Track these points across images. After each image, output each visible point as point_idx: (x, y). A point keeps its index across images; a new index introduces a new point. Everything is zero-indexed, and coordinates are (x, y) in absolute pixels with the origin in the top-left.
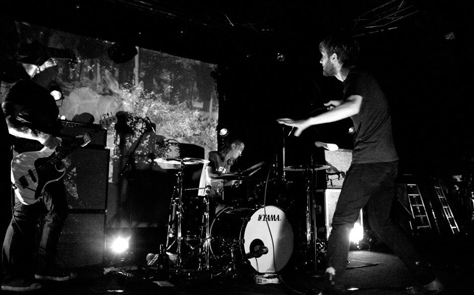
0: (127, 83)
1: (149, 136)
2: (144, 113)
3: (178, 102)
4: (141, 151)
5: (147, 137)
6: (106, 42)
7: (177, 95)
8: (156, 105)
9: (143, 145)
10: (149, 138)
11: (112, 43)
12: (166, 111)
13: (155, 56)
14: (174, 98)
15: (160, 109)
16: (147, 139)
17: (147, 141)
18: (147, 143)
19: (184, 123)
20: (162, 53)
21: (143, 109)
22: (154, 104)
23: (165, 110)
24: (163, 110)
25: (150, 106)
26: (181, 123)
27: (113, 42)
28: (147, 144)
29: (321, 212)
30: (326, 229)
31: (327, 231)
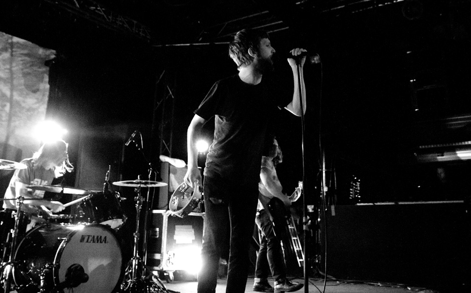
29: (158, 237)
30: (162, 256)
31: (162, 259)
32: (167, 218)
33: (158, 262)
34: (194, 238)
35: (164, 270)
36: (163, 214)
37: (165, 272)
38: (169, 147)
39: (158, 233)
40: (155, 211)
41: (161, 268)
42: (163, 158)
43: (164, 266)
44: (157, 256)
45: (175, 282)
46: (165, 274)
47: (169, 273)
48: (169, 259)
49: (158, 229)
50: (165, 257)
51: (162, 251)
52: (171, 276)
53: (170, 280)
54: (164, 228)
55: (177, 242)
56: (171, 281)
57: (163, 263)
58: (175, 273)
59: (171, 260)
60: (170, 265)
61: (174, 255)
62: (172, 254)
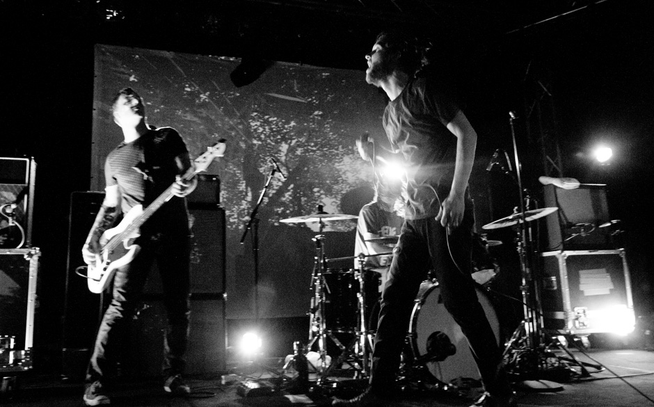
0: (255, 114)
1: (292, 186)
2: (282, 153)
3: (331, 133)
4: (282, 208)
5: (289, 188)
6: (223, 58)
7: (328, 123)
9: (284, 199)
10: (292, 189)
11: (231, 59)
12: (314, 149)
13: (292, 71)
14: (325, 128)
15: (305, 146)
16: (289, 191)
17: (290, 193)
18: (290, 196)
19: (342, 163)
20: (302, 65)
21: (280, 148)
22: (296, 140)
23: (312, 147)
24: (309, 147)
25: (291, 143)
26: (337, 164)
27: (232, 57)
28: (291, 198)
29: (555, 288)
30: (566, 314)
31: (567, 318)
32: (565, 261)
33: (562, 324)
34: (612, 287)
35: (572, 333)
36: (558, 257)
37: (574, 336)
38: (556, 163)
39: (555, 283)
40: (546, 254)
41: (568, 331)
42: (544, 180)
43: (571, 327)
44: (560, 315)
45: (593, 349)
46: (576, 340)
47: (580, 338)
48: (577, 319)
49: (554, 278)
50: (572, 315)
51: (565, 308)
52: (585, 340)
53: (584, 347)
54: (562, 276)
55: (586, 294)
56: (587, 348)
57: (570, 325)
58: (591, 337)
59: (581, 320)
60: (580, 326)
61: (584, 312)
62: (581, 311)
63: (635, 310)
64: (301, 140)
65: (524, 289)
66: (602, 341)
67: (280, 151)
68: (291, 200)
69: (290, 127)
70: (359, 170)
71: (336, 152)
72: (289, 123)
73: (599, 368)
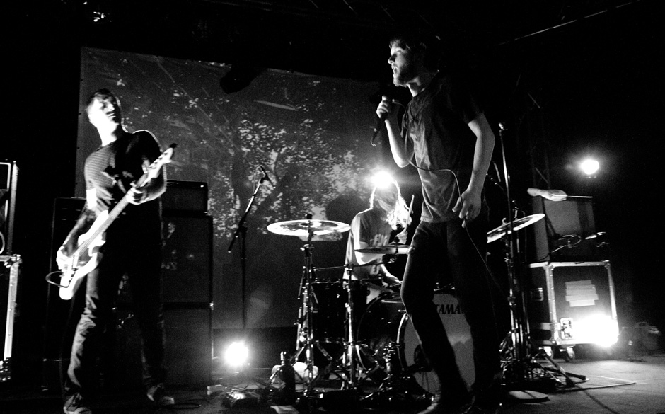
0: (245, 121)
1: (281, 194)
2: (271, 161)
3: (321, 142)
4: (271, 217)
5: (278, 197)
6: (213, 64)
7: (318, 131)
8: (288, 149)
9: (272, 208)
10: (281, 197)
11: (221, 65)
12: (304, 157)
13: (283, 78)
14: (315, 137)
15: (296, 154)
16: (278, 199)
17: (278, 202)
18: (279, 204)
19: (331, 173)
20: (292, 72)
21: (270, 156)
22: (286, 148)
23: (302, 155)
24: (299, 156)
25: (280, 150)
26: (326, 173)
27: (222, 63)
28: (279, 207)
29: (542, 299)
30: (552, 325)
31: (553, 329)
32: (551, 273)
33: (548, 335)
34: (597, 299)
35: (558, 343)
36: (545, 268)
37: (560, 347)
38: (545, 176)
39: (542, 294)
40: (533, 265)
41: (554, 342)
42: (533, 192)
43: (557, 338)
44: (546, 326)
45: (578, 360)
46: (561, 350)
47: (566, 349)
48: (563, 330)
49: (541, 290)
50: (558, 326)
51: (551, 319)
52: (570, 351)
53: (569, 357)
54: (548, 287)
55: (572, 305)
56: (572, 359)
57: (556, 335)
58: (576, 348)
59: (566, 331)
60: (566, 337)
61: (570, 323)
62: (567, 322)
63: (618, 321)
64: (290, 148)
65: (511, 300)
66: (587, 352)
67: (270, 159)
68: (279, 209)
69: (280, 135)
70: (349, 180)
71: (326, 160)
72: (280, 131)
73: (583, 378)
